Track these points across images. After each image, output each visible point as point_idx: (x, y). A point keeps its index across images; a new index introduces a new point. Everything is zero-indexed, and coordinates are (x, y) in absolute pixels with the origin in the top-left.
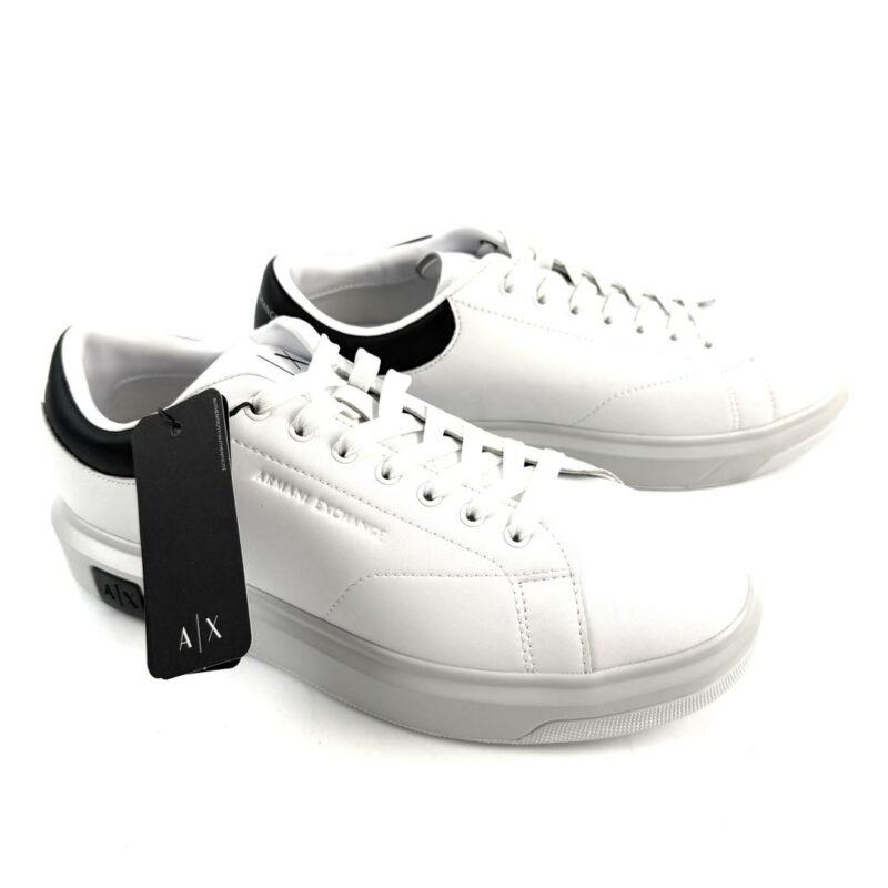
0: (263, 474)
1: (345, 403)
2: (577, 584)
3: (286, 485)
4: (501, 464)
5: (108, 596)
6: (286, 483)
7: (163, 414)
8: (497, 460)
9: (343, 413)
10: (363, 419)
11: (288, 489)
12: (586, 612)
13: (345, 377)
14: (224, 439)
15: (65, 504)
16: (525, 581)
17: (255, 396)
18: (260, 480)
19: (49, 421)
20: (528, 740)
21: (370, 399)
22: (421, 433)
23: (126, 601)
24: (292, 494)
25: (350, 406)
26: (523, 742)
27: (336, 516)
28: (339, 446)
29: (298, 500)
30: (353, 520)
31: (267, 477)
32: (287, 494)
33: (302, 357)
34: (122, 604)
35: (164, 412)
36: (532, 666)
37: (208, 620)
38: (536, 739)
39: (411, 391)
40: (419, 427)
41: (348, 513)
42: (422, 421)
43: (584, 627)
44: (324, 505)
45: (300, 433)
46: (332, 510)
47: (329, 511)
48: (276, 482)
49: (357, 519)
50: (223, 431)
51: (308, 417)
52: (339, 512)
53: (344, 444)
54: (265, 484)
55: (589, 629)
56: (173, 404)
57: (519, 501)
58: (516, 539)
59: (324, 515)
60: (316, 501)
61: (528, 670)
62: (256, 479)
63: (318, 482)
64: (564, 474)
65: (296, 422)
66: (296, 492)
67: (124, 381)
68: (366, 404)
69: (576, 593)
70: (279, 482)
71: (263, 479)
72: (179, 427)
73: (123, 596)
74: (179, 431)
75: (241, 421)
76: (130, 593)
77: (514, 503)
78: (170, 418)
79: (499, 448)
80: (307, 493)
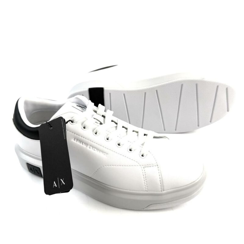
0: (75, 139)
1: (96, 119)
2: (159, 168)
3: (81, 142)
4: (138, 135)
5: (31, 171)
6: (81, 141)
7: (47, 123)
8: (137, 134)
9: (96, 122)
10: (101, 124)
11: (81, 143)
12: (161, 175)
13: (96, 112)
14: (64, 130)
15: (18, 145)
16: (145, 167)
17: (72, 118)
18: (74, 141)
19: (15, 124)
20: (146, 209)
21: (103, 118)
22: (116, 127)
23: (36, 172)
24: (82, 144)
25: (97, 120)
26: (145, 209)
27: (94, 150)
28: (95, 131)
29: (84, 146)
30: (99, 151)
31: (76, 140)
32: (81, 144)
33: (84, 106)
34: (35, 173)
35: (48, 123)
36: (147, 190)
37: (61, 180)
38: (148, 208)
39: (113, 115)
40: (116, 125)
41: (98, 149)
42: (117, 124)
43: (161, 179)
44: (91, 147)
45: (84, 128)
46: (93, 149)
47: (92, 149)
48: (78, 141)
49: (100, 151)
50: (64, 128)
51: (86, 124)
52: (95, 149)
53: (96, 131)
54: (75, 142)
55: (162, 179)
56: (50, 120)
57: (143, 145)
58: (143, 156)
59: (91, 150)
60: (89, 146)
61: (146, 191)
62: (73, 140)
63: (90, 141)
64: (154, 137)
65: (83, 125)
66: (84, 144)
67: (34, 112)
68: (101, 119)
69: (159, 170)
70: (79, 141)
71: (75, 140)
72: (52, 127)
73: (35, 171)
74: (52, 128)
75: (69, 125)
76: (37, 170)
77: (142, 146)
78: (49, 124)
79: (137, 131)
80: (87, 144)
